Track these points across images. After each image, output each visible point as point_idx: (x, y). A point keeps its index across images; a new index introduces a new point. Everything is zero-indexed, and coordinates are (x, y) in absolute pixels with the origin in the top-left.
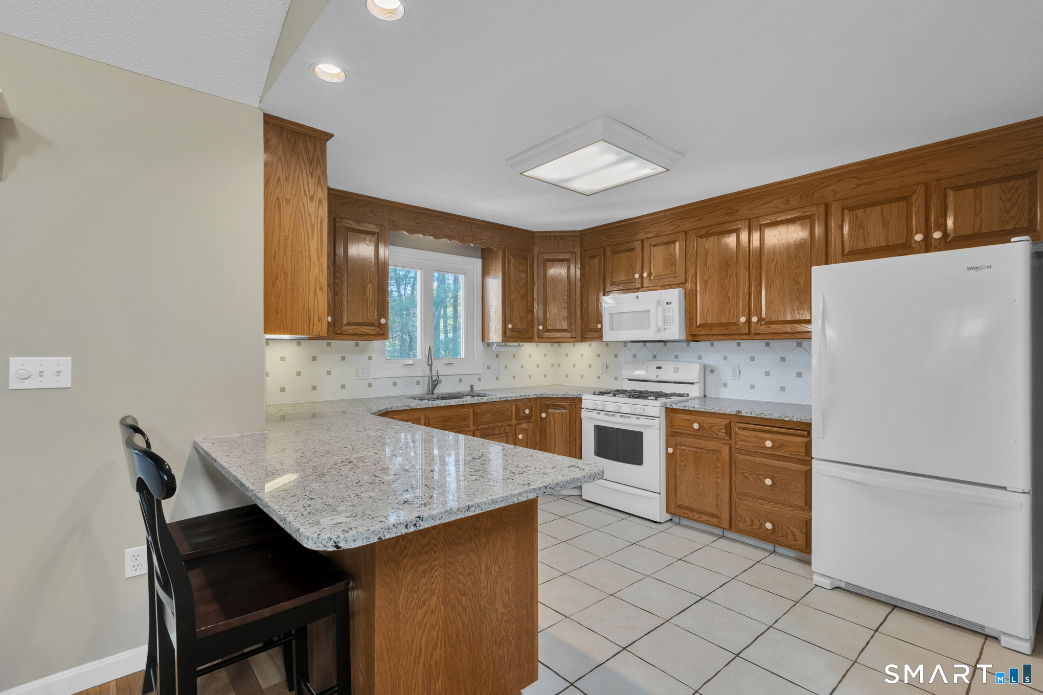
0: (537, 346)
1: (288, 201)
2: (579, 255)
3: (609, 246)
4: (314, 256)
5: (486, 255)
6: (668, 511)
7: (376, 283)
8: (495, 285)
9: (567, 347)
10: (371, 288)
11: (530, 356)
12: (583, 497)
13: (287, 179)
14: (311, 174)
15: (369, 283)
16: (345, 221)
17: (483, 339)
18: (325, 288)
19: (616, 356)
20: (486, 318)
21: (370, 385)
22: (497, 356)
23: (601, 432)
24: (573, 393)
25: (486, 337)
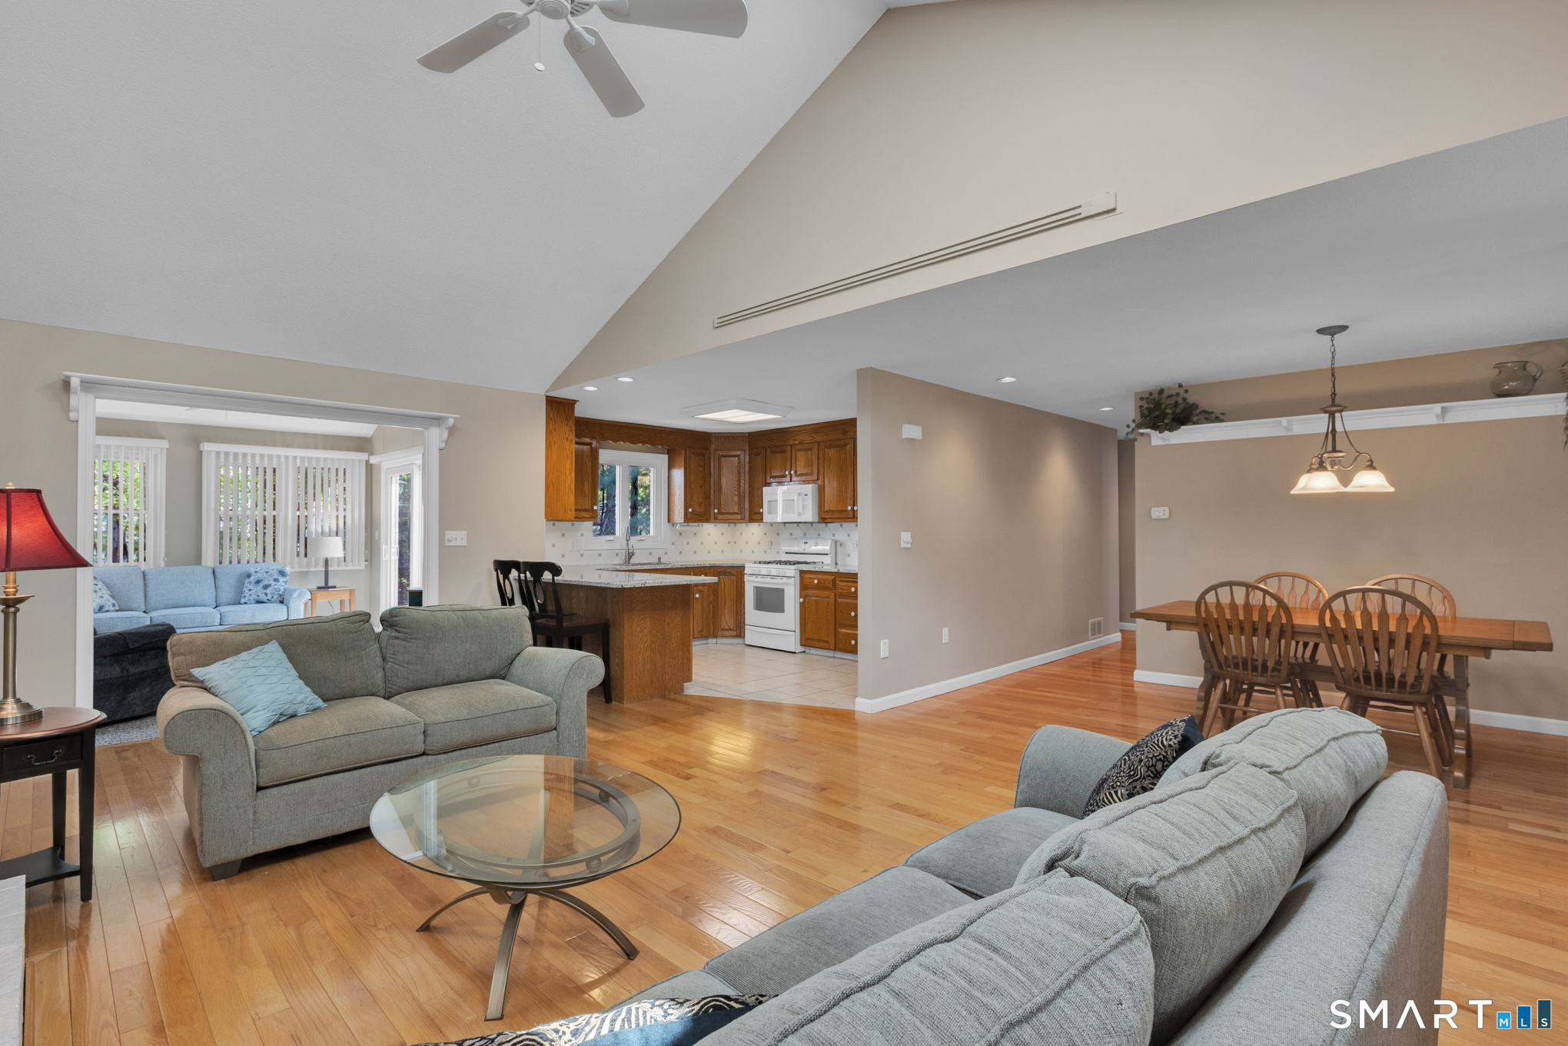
0: (716, 526)
1: (555, 442)
2: (747, 452)
3: (769, 447)
4: (568, 474)
5: (671, 453)
6: (801, 645)
7: (590, 480)
8: (679, 475)
9: (741, 527)
10: (587, 484)
11: (709, 534)
12: (747, 643)
13: (555, 430)
14: (567, 425)
17: (669, 521)
18: (574, 492)
19: (778, 534)
20: (671, 503)
21: (582, 556)
22: (681, 534)
23: (760, 592)
24: (738, 563)
25: (671, 519)
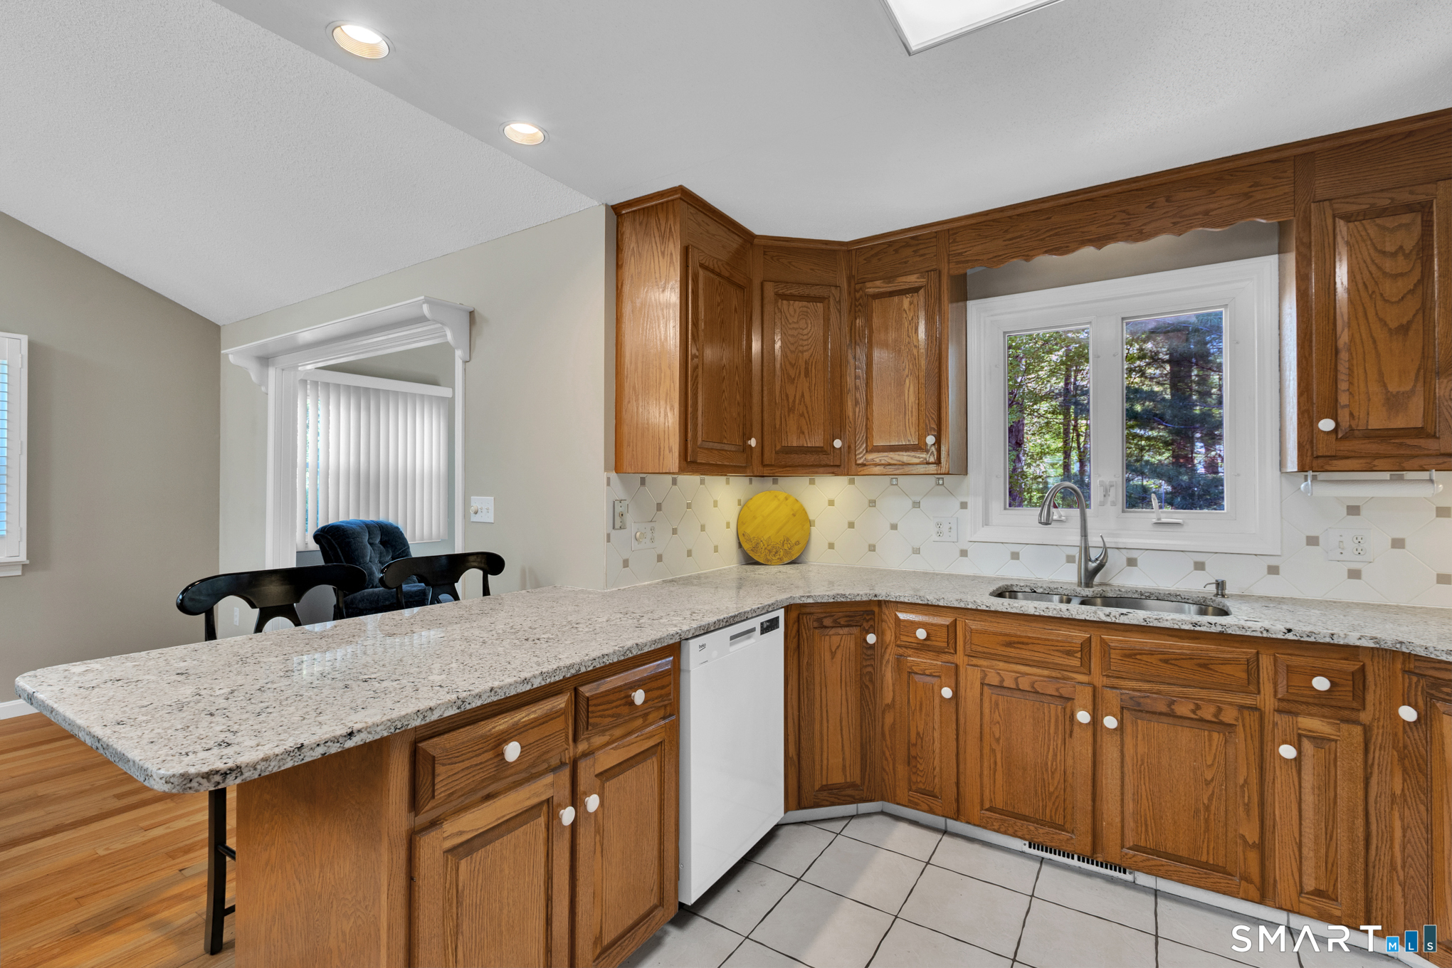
7: (921, 374)
10: (911, 385)
13: (640, 273)
14: (663, 253)
15: (907, 376)
16: (869, 285)
17: (1280, 470)
21: (963, 553)
